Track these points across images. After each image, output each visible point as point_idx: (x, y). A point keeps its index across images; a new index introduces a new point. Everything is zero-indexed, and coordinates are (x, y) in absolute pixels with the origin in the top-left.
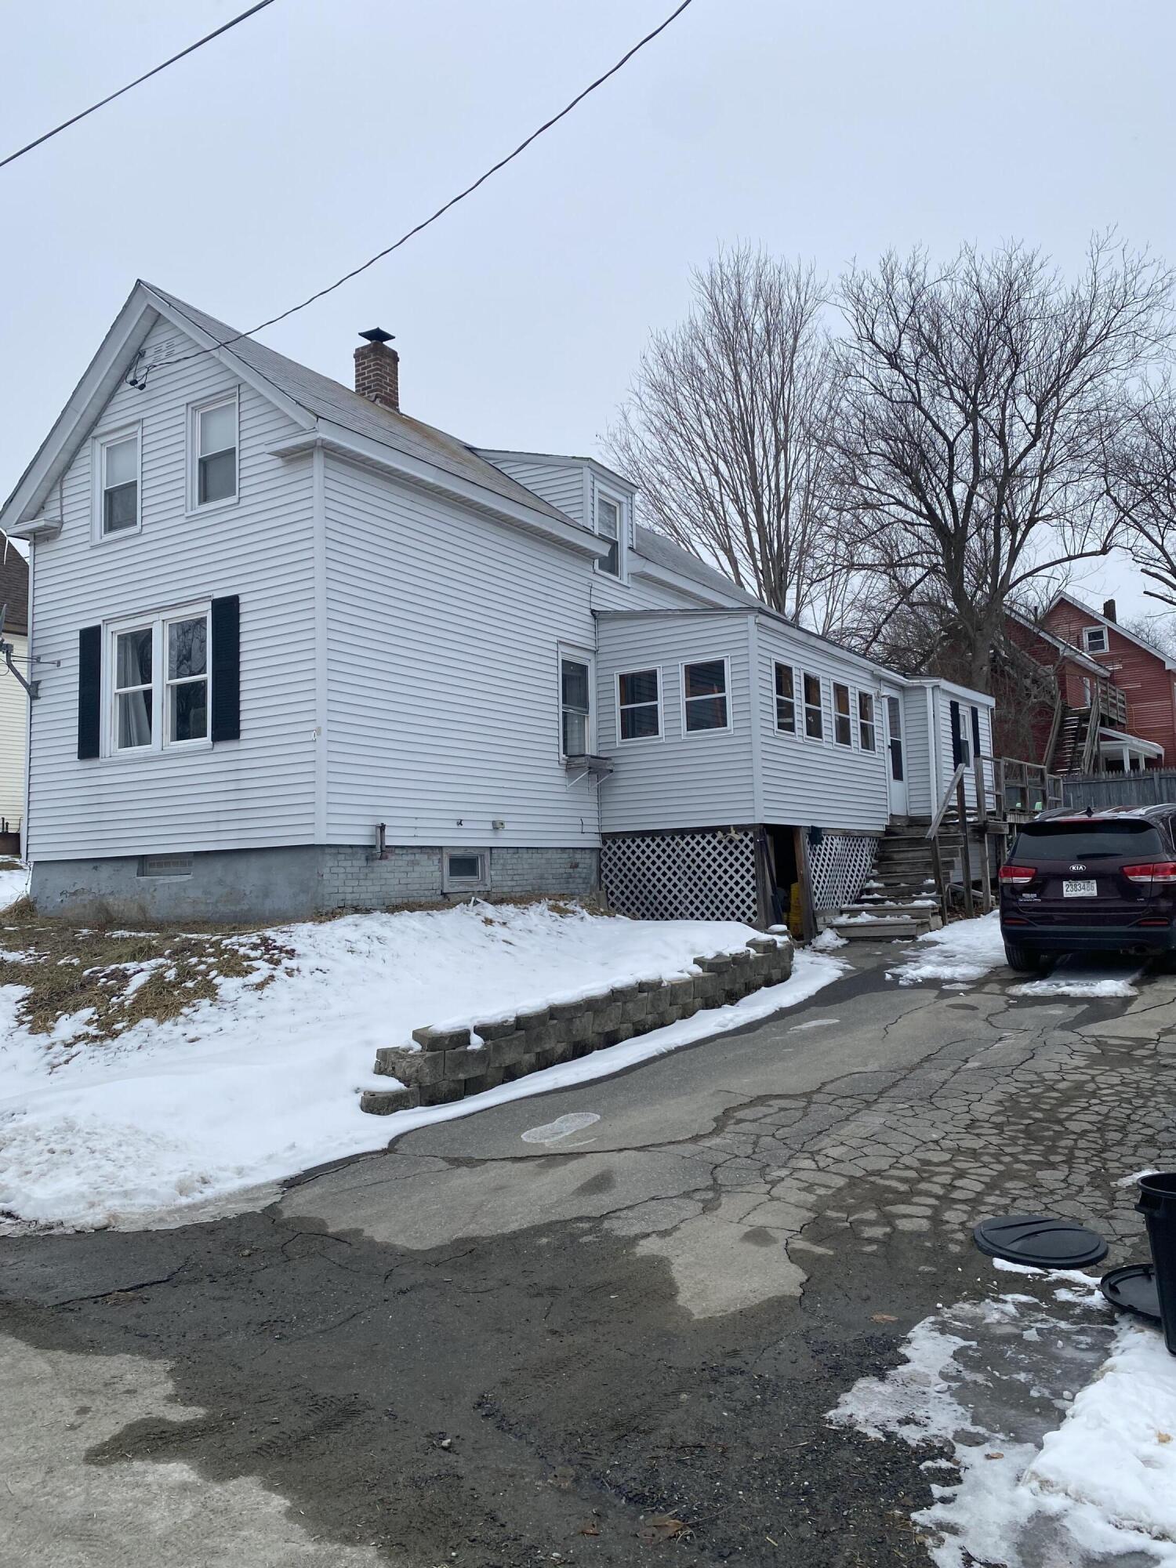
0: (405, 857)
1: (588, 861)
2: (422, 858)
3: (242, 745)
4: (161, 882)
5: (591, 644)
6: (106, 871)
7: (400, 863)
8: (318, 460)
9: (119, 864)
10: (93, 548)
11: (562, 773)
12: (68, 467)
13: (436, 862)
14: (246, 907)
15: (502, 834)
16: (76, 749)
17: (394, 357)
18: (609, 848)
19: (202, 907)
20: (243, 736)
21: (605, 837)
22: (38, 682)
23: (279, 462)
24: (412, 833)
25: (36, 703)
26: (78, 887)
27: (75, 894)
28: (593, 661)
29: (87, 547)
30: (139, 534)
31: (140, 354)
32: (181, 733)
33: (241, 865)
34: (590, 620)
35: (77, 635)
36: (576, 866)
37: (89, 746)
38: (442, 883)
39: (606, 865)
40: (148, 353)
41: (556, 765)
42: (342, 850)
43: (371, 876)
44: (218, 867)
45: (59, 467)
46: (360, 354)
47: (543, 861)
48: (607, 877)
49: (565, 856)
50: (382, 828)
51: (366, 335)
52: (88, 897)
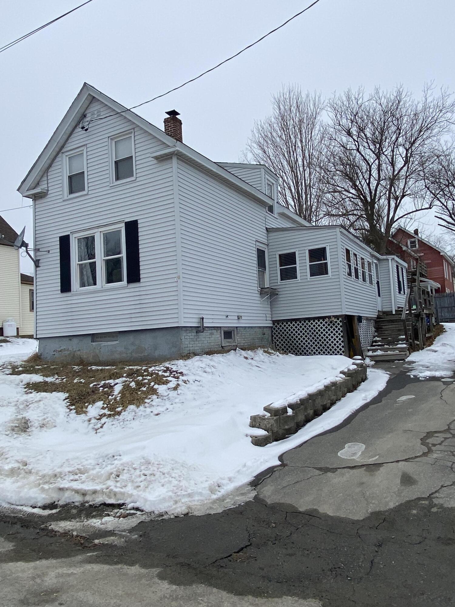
0: (209, 331)
1: (268, 332)
2: (214, 331)
3: (141, 285)
4: (103, 344)
5: (265, 241)
6: (75, 341)
7: (207, 334)
8: (175, 160)
9: (81, 338)
10: (64, 201)
11: (259, 295)
12: (50, 166)
13: (219, 333)
14: (146, 354)
15: (241, 321)
16: (59, 288)
17: (180, 123)
18: (276, 326)
19: (124, 355)
20: (141, 281)
21: (274, 322)
22: (39, 260)
23: (155, 162)
24: (211, 321)
25: (38, 269)
26: (62, 348)
27: (60, 351)
28: (267, 249)
29: (61, 200)
30: (87, 194)
31: (84, 116)
32: (110, 280)
33: (142, 336)
34: (265, 232)
35: (58, 239)
36: (264, 334)
37: (66, 286)
38: (222, 343)
39: (275, 334)
40: (88, 115)
41: (257, 292)
42: (188, 329)
43: (198, 339)
44: (131, 338)
45: (46, 165)
46: (166, 121)
47: (254, 332)
48: (275, 338)
49: (260, 330)
50: (203, 318)
51: (168, 113)
52: (67, 353)
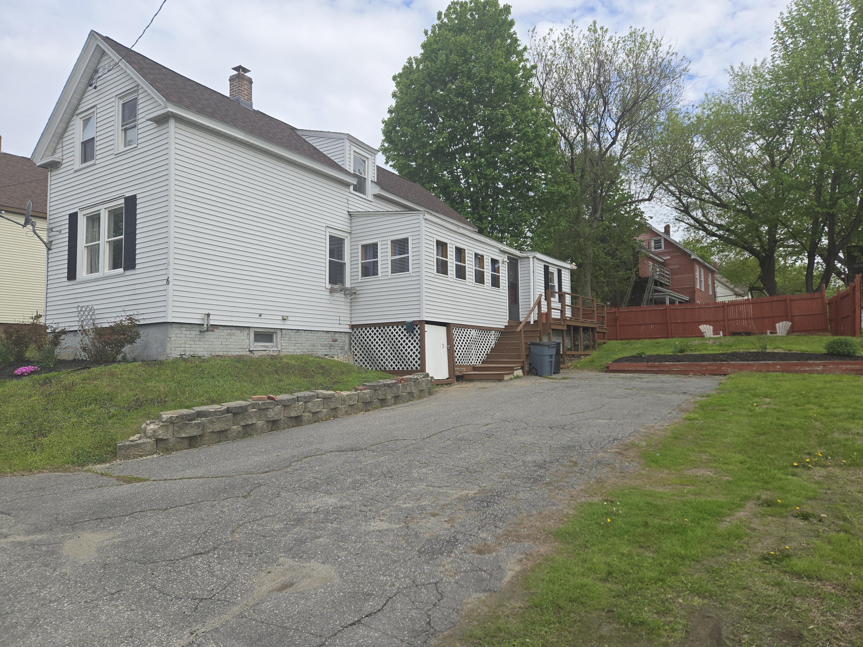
0: (225, 331)
1: (343, 338)
2: (237, 332)
3: (137, 271)
5: (347, 229)
7: (222, 334)
8: (172, 123)
10: (75, 172)
11: (328, 293)
12: (65, 131)
13: (246, 334)
15: (287, 322)
16: (66, 275)
17: (250, 81)
18: (355, 332)
20: (137, 267)
21: (353, 327)
22: (51, 242)
23: (155, 125)
25: (50, 252)
27: (65, 348)
28: (349, 238)
29: (72, 171)
30: (94, 165)
31: (96, 71)
32: (115, 265)
34: (348, 217)
35: (67, 217)
36: (336, 341)
37: (72, 275)
38: (249, 345)
39: (353, 341)
40: (100, 70)
41: (324, 289)
42: (183, 326)
43: (203, 340)
45: (60, 131)
46: (232, 79)
47: (315, 337)
48: (354, 347)
49: (329, 335)
50: (208, 315)
51: (234, 69)
52: (71, 350)
